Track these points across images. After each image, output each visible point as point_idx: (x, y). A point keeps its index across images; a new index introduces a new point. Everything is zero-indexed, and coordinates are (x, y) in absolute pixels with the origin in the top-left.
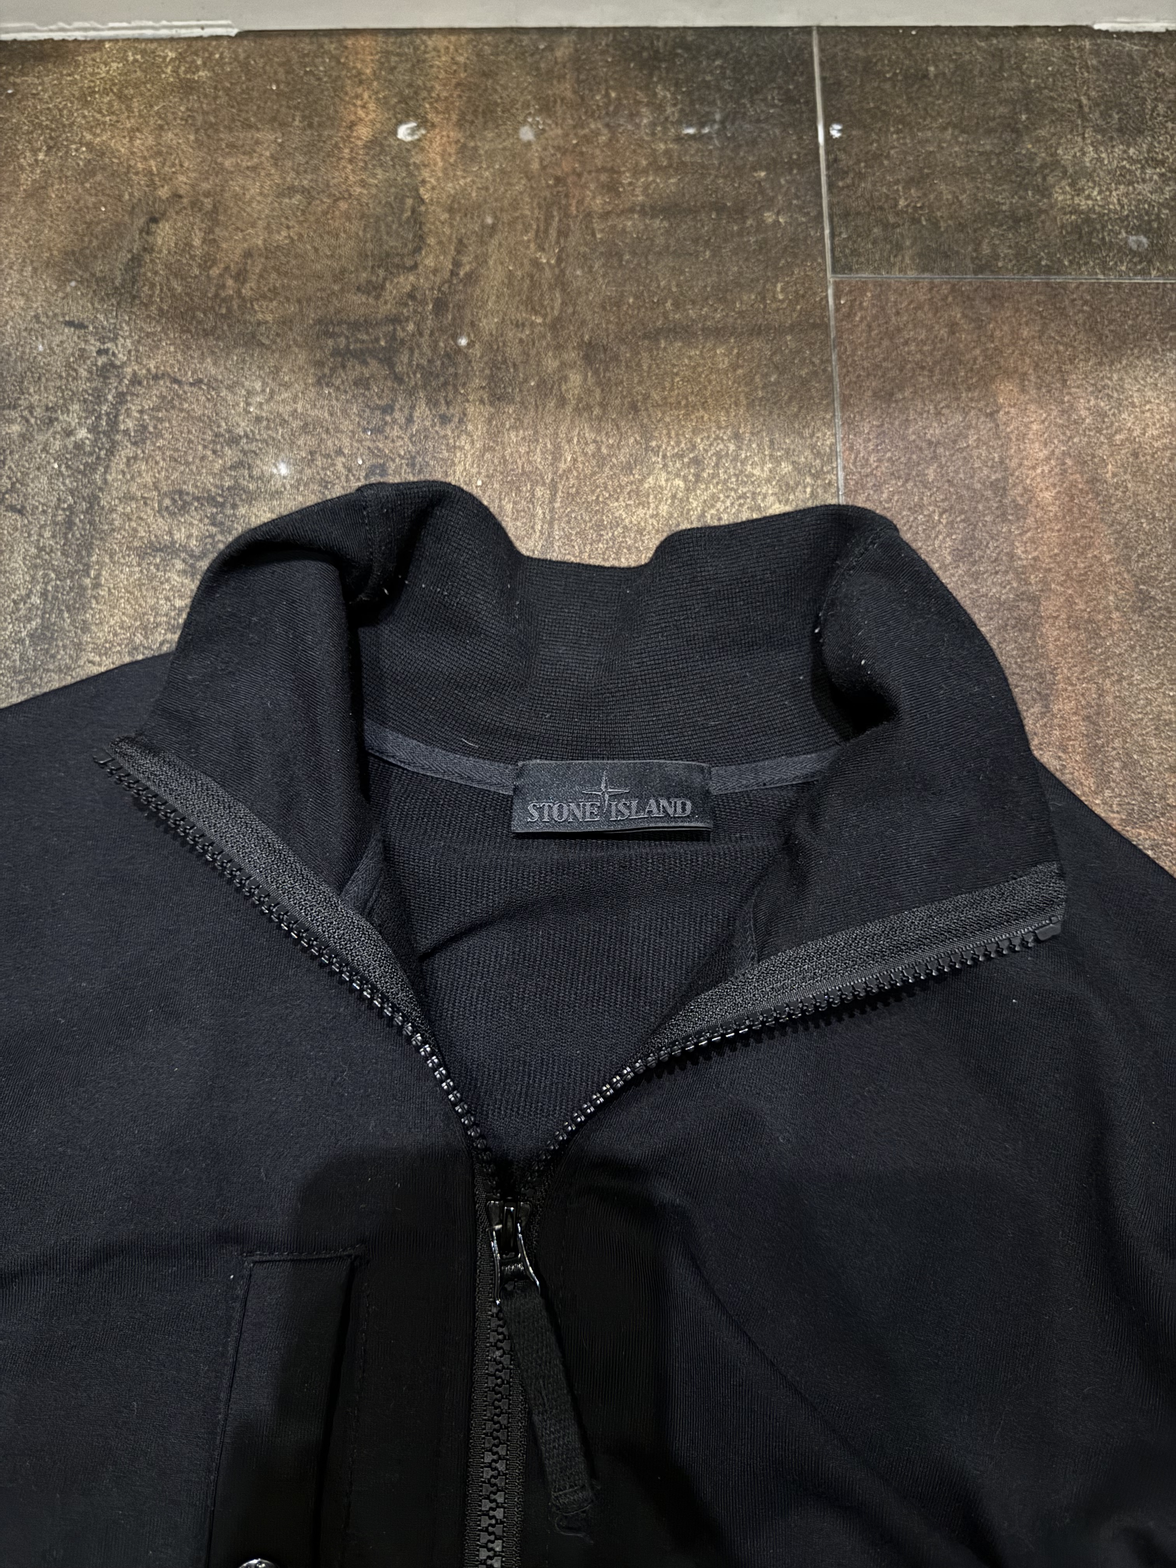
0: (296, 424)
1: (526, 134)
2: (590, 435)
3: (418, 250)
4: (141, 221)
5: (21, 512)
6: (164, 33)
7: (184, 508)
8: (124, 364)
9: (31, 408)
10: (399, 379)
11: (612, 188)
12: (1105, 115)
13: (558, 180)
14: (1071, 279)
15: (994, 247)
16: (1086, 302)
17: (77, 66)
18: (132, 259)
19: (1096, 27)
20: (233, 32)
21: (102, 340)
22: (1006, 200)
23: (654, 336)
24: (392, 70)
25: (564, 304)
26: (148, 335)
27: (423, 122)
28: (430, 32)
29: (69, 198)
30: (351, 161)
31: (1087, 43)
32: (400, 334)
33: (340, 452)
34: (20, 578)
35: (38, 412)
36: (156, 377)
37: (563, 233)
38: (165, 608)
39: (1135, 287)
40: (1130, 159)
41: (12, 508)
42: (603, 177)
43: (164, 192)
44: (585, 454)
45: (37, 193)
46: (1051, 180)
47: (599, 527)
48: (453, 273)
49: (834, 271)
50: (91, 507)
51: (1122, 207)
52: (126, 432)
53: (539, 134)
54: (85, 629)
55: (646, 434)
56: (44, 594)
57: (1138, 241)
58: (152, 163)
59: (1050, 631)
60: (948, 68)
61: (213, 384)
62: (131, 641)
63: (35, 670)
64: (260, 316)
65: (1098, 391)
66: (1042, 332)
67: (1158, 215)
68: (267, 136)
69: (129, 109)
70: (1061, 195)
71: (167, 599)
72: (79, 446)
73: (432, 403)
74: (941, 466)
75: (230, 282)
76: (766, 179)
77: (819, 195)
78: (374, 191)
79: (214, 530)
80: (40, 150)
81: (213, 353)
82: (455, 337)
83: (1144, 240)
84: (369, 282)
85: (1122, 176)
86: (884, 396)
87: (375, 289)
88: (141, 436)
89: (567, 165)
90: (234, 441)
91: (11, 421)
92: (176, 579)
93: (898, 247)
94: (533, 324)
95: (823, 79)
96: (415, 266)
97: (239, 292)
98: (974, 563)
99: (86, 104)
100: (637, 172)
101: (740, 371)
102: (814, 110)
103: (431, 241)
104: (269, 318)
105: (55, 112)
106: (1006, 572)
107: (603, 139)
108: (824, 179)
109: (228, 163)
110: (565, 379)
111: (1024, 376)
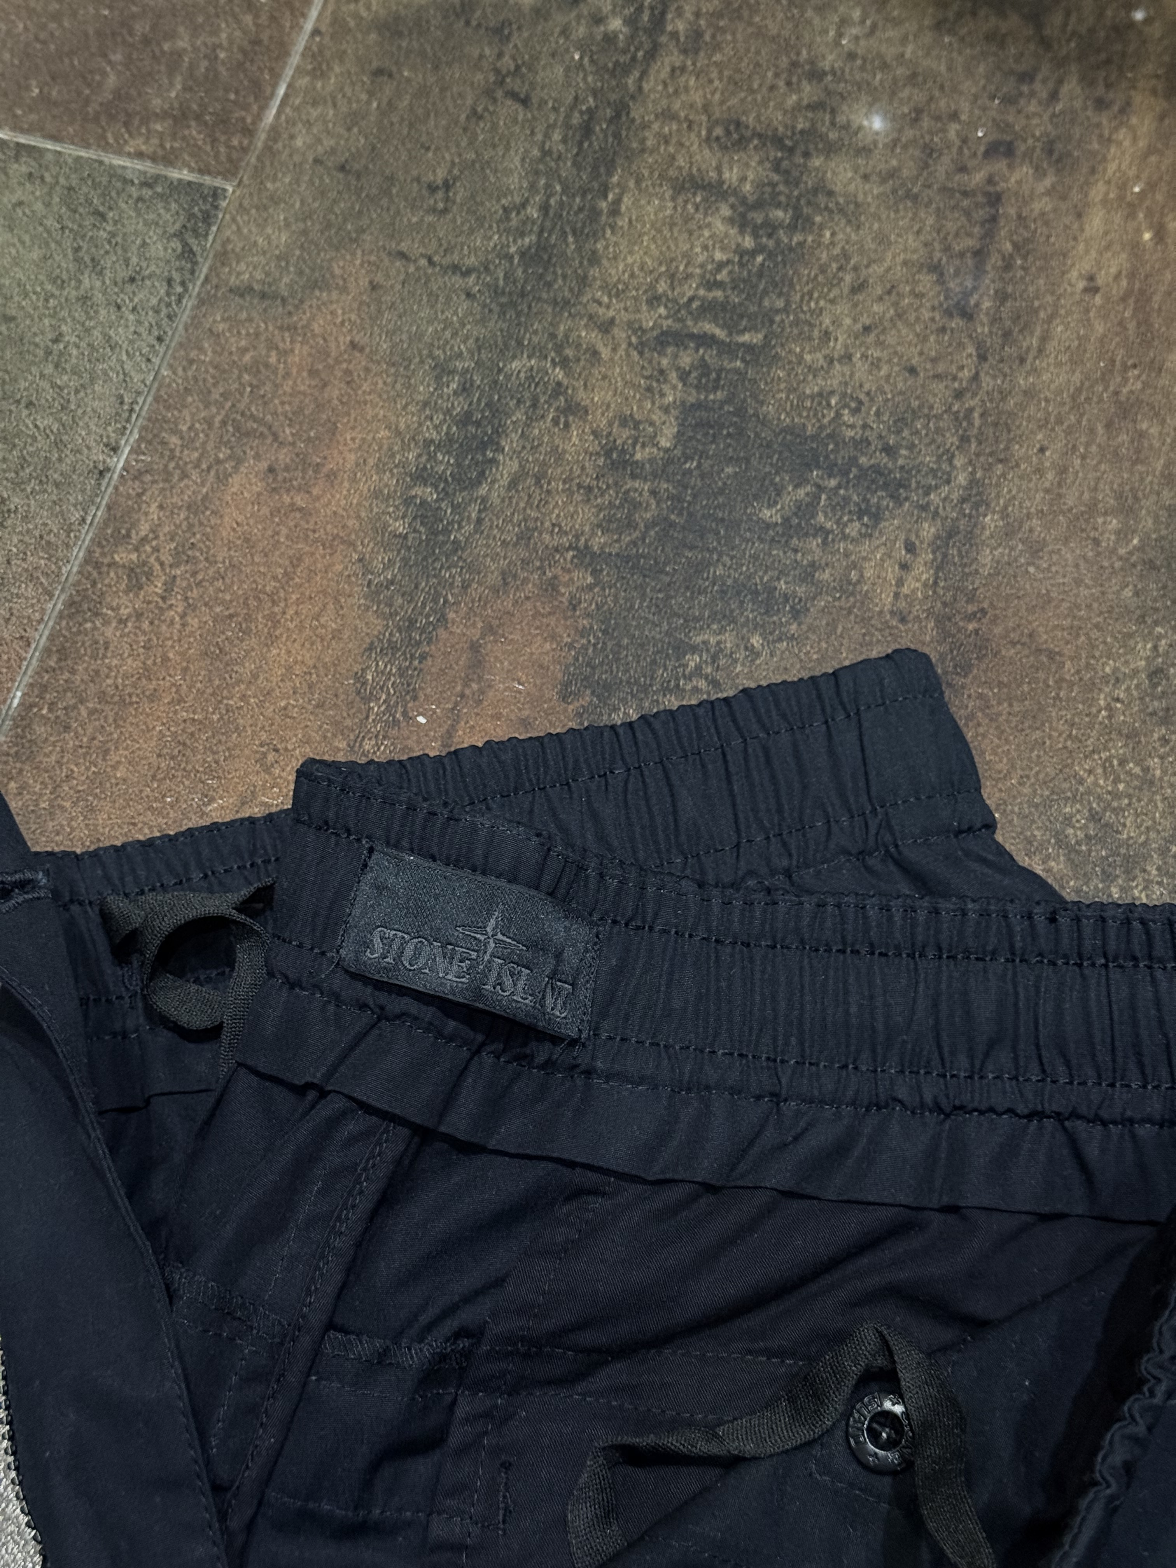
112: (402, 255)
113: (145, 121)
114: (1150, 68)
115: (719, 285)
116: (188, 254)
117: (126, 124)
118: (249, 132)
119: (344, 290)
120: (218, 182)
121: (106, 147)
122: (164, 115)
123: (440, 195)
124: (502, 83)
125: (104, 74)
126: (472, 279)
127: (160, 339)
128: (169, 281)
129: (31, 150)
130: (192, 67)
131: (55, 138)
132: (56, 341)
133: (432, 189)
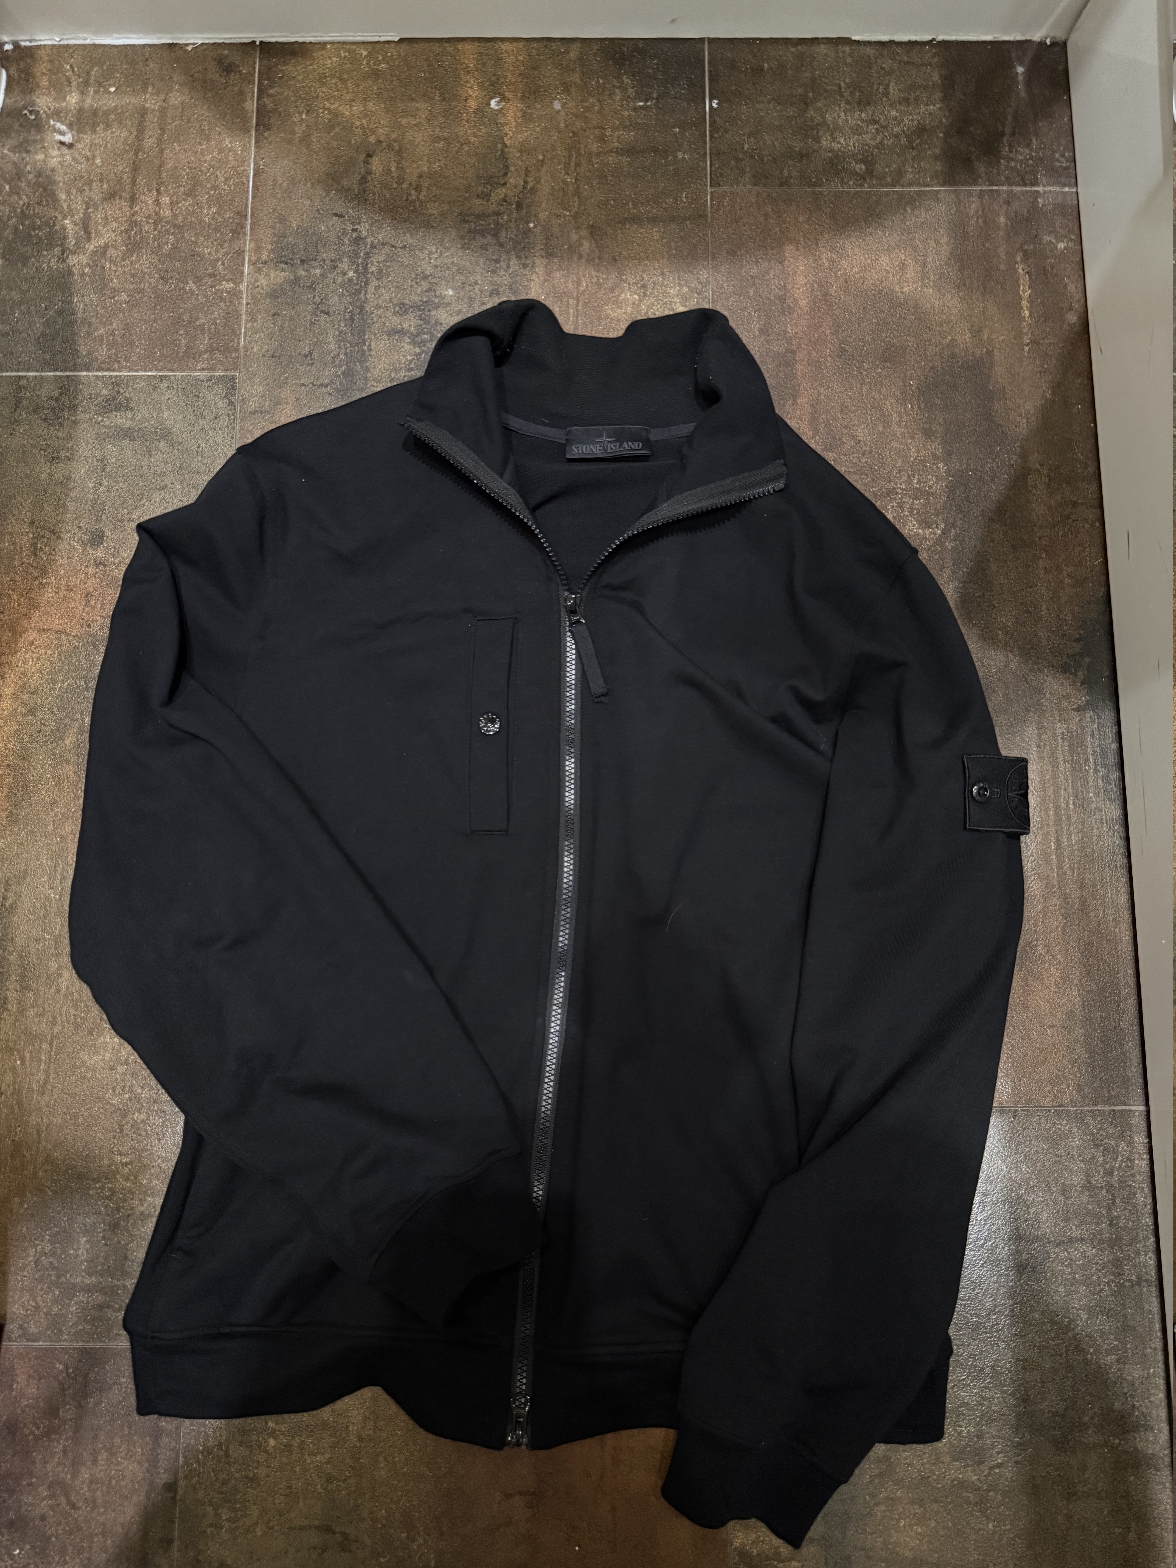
0: (454, 269)
1: (557, 105)
2: (594, 273)
3: (506, 174)
4: (363, 157)
5: (328, 313)
6: (359, 39)
7: (406, 312)
8: (366, 237)
9: (324, 260)
10: (501, 245)
11: (601, 139)
12: (852, 94)
13: (574, 133)
14: (825, 190)
15: (789, 171)
16: (831, 202)
17: (314, 59)
18: (362, 178)
19: (853, 38)
20: (396, 39)
21: (353, 223)
22: (798, 146)
23: (624, 222)
24: (484, 64)
25: (580, 204)
26: (376, 221)
27: (503, 98)
28: (503, 40)
29: (323, 142)
30: (467, 121)
31: (847, 49)
32: (501, 221)
33: (476, 283)
34: (333, 346)
35: (327, 262)
36: (383, 244)
37: (578, 165)
38: (403, 361)
39: (857, 193)
40: (863, 121)
41: (323, 312)
42: (597, 132)
43: (372, 139)
44: (592, 283)
45: (305, 139)
46: (821, 133)
47: (600, 318)
48: (524, 188)
49: (711, 186)
50: (361, 311)
51: (855, 148)
52: (372, 273)
53: (564, 105)
54: (368, 370)
55: (621, 273)
56: (346, 354)
57: (860, 168)
58: (364, 121)
59: (799, 367)
60: (774, 65)
61: (412, 248)
62: (390, 376)
63: (347, 390)
64: (430, 211)
65: (833, 249)
66: (809, 219)
67: (872, 153)
68: (421, 105)
69: (347, 88)
70: (825, 142)
71: (404, 356)
72: (350, 280)
73: (518, 257)
74: (756, 288)
75: (413, 192)
76: (680, 133)
77: (705, 142)
78: (481, 139)
79: (421, 322)
80: (302, 112)
81: (410, 231)
82: (528, 223)
83: (863, 167)
84: (483, 192)
85: (857, 130)
86: (732, 253)
87: (486, 196)
88: (380, 274)
89: (579, 124)
90: (425, 278)
91: (314, 268)
92: (407, 347)
93: (743, 172)
94: (565, 216)
95: (710, 71)
96: (505, 184)
97: (418, 197)
98: (768, 335)
99: (323, 84)
100: (614, 129)
101: (665, 240)
102: (704, 92)
103: (512, 169)
104: (435, 212)
105: (307, 89)
106: (782, 340)
107: (596, 108)
108: (708, 132)
109: (404, 122)
110: (581, 244)
111: (798, 242)
112: (303, 385)
113: (200, 356)
114: (539, 247)
115: (412, 369)
116: (231, 403)
117: (194, 358)
118: (237, 350)
119: (287, 403)
120: (233, 373)
121: (190, 369)
122: (206, 351)
123: (309, 358)
124: (318, 308)
125: (180, 340)
126: (329, 388)
127: (232, 438)
128: (228, 415)
129: (166, 376)
130: (209, 329)
131: (172, 370)
132: (199, 447)
133: (306, 356)
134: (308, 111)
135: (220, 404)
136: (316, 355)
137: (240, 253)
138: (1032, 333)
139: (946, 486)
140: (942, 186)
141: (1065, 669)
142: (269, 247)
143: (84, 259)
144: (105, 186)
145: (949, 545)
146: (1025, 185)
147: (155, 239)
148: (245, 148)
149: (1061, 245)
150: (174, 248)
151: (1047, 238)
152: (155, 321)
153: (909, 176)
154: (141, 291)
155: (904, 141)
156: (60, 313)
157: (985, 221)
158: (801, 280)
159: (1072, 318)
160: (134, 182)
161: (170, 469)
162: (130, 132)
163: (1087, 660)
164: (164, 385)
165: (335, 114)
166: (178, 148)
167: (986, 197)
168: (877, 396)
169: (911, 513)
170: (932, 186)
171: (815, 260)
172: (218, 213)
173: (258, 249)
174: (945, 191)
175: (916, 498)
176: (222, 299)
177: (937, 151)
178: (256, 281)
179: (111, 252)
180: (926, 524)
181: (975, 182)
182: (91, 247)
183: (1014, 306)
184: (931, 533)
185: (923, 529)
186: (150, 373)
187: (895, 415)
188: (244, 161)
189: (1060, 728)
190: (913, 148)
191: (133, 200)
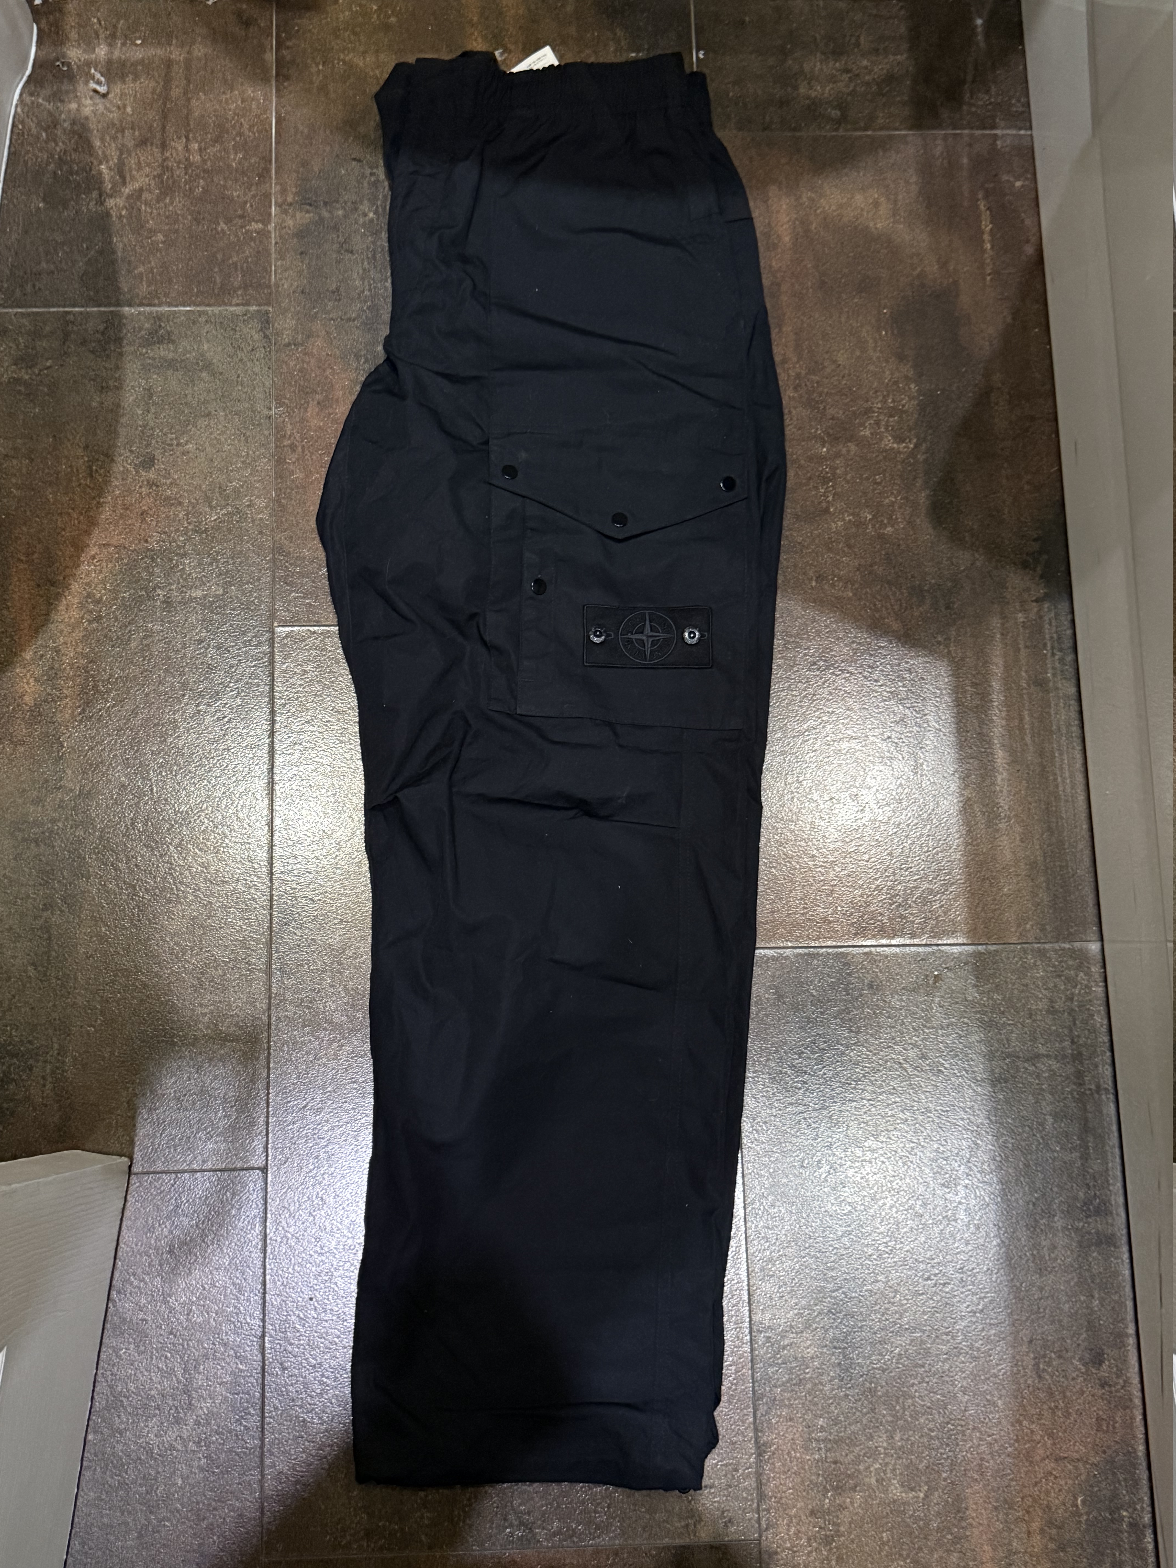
134: (324, 63)
135: (256, 337)
136: (342, 290)
137: (267, 196)
138: (994, 264)
139: (918, 405)
140: (910, 129)
141: (1025, 565)
142: (294, 190)
143: (120, 202)
144: (137, 133)
145: (921, 457)
146: (984, 128)
147: (186, 183)
148: (267, 98)
149: (1018, 184)
150: (205, 191)
151: (1005, 177)
152: (190, 259)
153: (880, 121)
154: (177, 231)
155: (874, 88)
156: (101, 252)
157: (949, 162)
158: (784, 218)
159: (1029, 250)
160: (164, 128)
161: (213, 397)
162: (157, 82)
163: (1045, 557)
164: (203, 319)
165: (350, 65)
166: (203, 97)
167: (950, 139)
168: (855, 324)
169: (887, 429)
170: (901, 130)
171: (796, 200)
172: (244, 158)
173: (284, 191)
174: (914, 135)
175: (891, 416)
176: (252, 239)
177: (906, 98)
178: (284, 221)
179: (146, 196)
180: (900, 439)
181: (940, 126)
182: (127, 191)
183: (976, 240)
184: (905, 447)
185: (898, 443)
186: (188, 308)
187: (871, 341)
188: (266, 110)
189: (1021, 617)
190: (883, 95)
191: (164, 146)
